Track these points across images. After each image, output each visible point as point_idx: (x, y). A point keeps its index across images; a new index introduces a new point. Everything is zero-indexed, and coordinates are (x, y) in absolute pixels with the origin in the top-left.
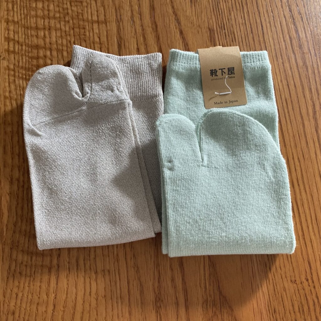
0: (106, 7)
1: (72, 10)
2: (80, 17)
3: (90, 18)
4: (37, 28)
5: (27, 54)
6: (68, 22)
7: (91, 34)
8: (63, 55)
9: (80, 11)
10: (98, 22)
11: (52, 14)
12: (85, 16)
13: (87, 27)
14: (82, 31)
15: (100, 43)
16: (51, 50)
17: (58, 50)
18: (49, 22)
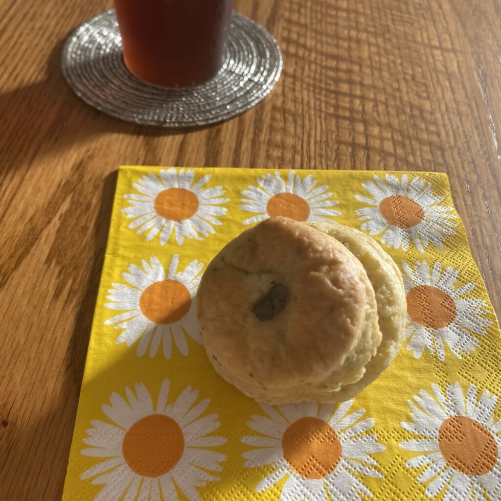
0: (453, 35)
1: (396, 29)
2: (410, 38)
3: (426, 41)
4: (337, 37)
5: (319, 62)
6: (390, 40)
7: (431, 60)
8: (381, 76)
9: (409, 31)
10: (440, 48)
11: (361, 27)
12: (419, 39)
13: (423, 51)
14: (414, 54)
15: (447, 73)
16: (361, 66)
17: (372, 68)
18: (357, 35)
